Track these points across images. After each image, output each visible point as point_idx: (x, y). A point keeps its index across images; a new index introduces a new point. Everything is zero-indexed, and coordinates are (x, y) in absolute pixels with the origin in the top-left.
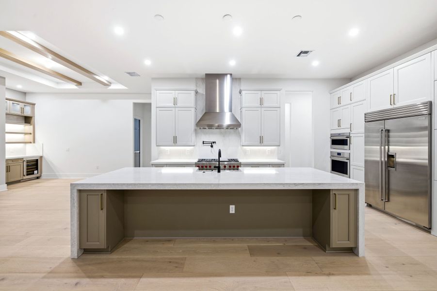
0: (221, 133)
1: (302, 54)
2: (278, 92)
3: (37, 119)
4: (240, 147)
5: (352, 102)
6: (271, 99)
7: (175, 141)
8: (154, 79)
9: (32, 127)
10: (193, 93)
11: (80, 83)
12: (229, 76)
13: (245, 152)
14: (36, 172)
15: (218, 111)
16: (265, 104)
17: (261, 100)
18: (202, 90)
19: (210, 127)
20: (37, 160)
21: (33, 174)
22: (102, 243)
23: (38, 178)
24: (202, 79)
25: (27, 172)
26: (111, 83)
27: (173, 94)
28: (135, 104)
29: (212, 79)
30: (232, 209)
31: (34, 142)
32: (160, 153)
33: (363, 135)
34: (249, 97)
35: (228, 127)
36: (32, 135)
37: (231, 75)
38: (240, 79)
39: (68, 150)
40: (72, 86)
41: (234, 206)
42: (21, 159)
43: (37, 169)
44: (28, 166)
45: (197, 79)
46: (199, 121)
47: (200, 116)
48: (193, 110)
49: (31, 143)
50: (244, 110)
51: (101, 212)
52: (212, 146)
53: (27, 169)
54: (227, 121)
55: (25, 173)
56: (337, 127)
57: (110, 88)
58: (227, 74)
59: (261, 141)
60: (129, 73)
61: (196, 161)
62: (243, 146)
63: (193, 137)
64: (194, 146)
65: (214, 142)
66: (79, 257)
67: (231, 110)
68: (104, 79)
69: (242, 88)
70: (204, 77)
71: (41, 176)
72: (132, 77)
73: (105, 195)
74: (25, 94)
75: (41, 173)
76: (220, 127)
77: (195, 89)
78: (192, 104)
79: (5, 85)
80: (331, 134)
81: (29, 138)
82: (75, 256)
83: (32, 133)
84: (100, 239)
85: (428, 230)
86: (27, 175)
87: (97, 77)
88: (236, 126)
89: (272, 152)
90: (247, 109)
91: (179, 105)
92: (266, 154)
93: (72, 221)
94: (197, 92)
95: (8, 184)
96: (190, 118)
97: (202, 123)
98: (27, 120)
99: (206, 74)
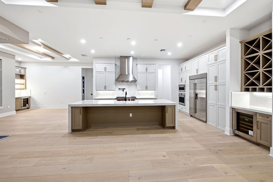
0: (128, 84)
1: (162, 51)
2: (154, 65)
3: (27, 76)
4: (137, 91)
5: (186, 70)
6: (151, 68)
7: (105, 88)
8: (94, 58)
9: (24, 80)
10: (114, 65)
11: (53, 58)
12: (131, 57)
13: (139, 94)
14: (27, 105)
15: (127, 74)
16: (148, 71)
17: (146, 69)
18: (118, 63)
19: (123, 81)
20: (28, 98)
21: (26, 106)
22: (80, 127)
23: (28, 108)
24: (119, 58)
25: (23, 105)
26: (70, 58)
27: (104, 66)
28: (83, 69)
29: (123, 59)
30: (131, 115)
31: (26, 89)
32: (97, 94)
33: (189, 85)
34: (141, 67)
35: (132, 82)
36: (25, 85)
37: (132, 56)
38: (137, 58)
39: (45, 93)
40: (49, 59)
41: (131, 114)
42: (20, 98)
43: (28, 104)
44: (23, 102)
45: (116, 58)
46: (117, 79)
47: (117, 76)
48: (114, 73)
49: (24, 89)
50: (138, 73)
51: (80, 115)
52: (123, 91)
53: (23, 103)
54: (131, 79)
55: (22, 106)
56: (181, 82)
57: (70, 60)
58: (131, 56)
59: (147, 88)
60: (82, 55)
61: (116, 97)
62: (138, 90)
63: (114, 86)
64: (114, 90)
65: (124, 89)
66: (71, 133)
67: (132, 74)
68: (67, 56)
69: (137, 63)
70: (120, 57)
71: (30, 107)
72: (84, 57)
73: (82, 109)
74: (20, 62)
75: (30, 106)
76: (128, 81)
77: (115, 63)
78: (114, 70)
79: (15, 59)
80: (179, 85)
81: (23, 87)
82: (70, 132)
83: (25, 84)
84: (80, 126)
85: (206, 122)
86: (23, 106)
87: (63, 55)
88: (135, 81)
89: (152, 94)
90: (140, 73)
91: (107, 71)
92: (149, 94)
93: (69, 119)
94: (116, 65)
95: (17, 110)
96: (113, 77)
97: (119, 79)
98: (22, 77)
99: (120, 56)
